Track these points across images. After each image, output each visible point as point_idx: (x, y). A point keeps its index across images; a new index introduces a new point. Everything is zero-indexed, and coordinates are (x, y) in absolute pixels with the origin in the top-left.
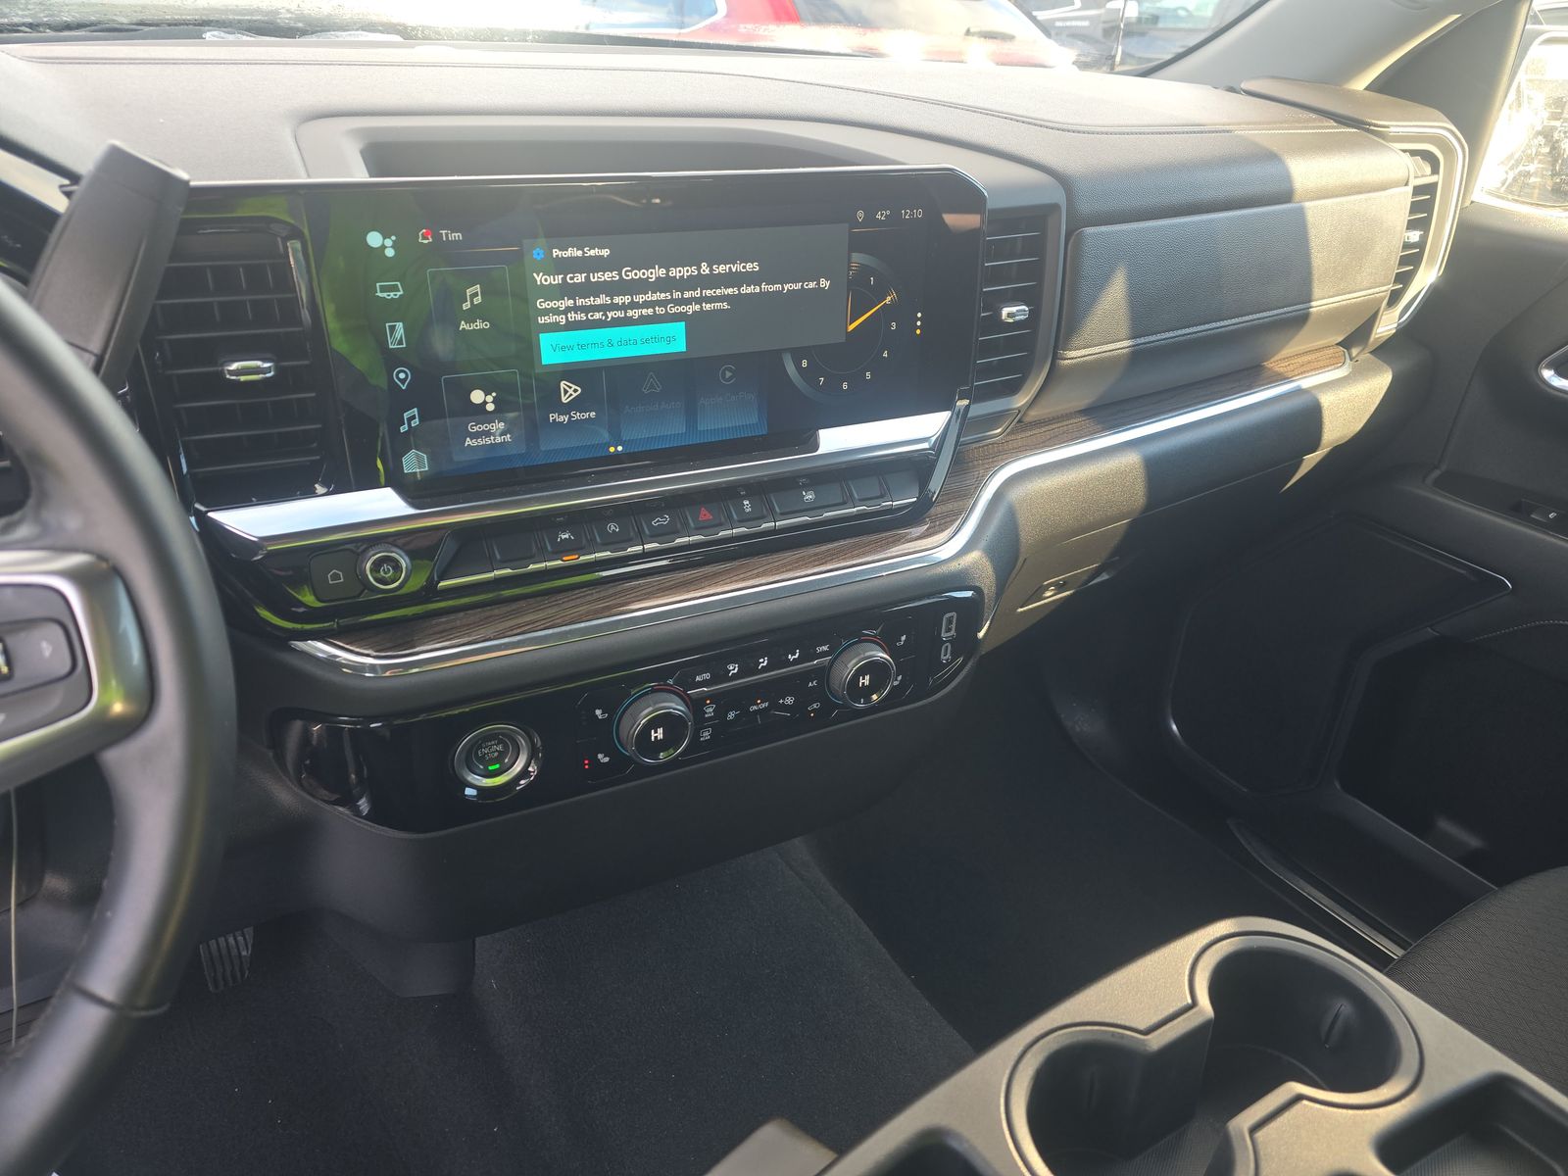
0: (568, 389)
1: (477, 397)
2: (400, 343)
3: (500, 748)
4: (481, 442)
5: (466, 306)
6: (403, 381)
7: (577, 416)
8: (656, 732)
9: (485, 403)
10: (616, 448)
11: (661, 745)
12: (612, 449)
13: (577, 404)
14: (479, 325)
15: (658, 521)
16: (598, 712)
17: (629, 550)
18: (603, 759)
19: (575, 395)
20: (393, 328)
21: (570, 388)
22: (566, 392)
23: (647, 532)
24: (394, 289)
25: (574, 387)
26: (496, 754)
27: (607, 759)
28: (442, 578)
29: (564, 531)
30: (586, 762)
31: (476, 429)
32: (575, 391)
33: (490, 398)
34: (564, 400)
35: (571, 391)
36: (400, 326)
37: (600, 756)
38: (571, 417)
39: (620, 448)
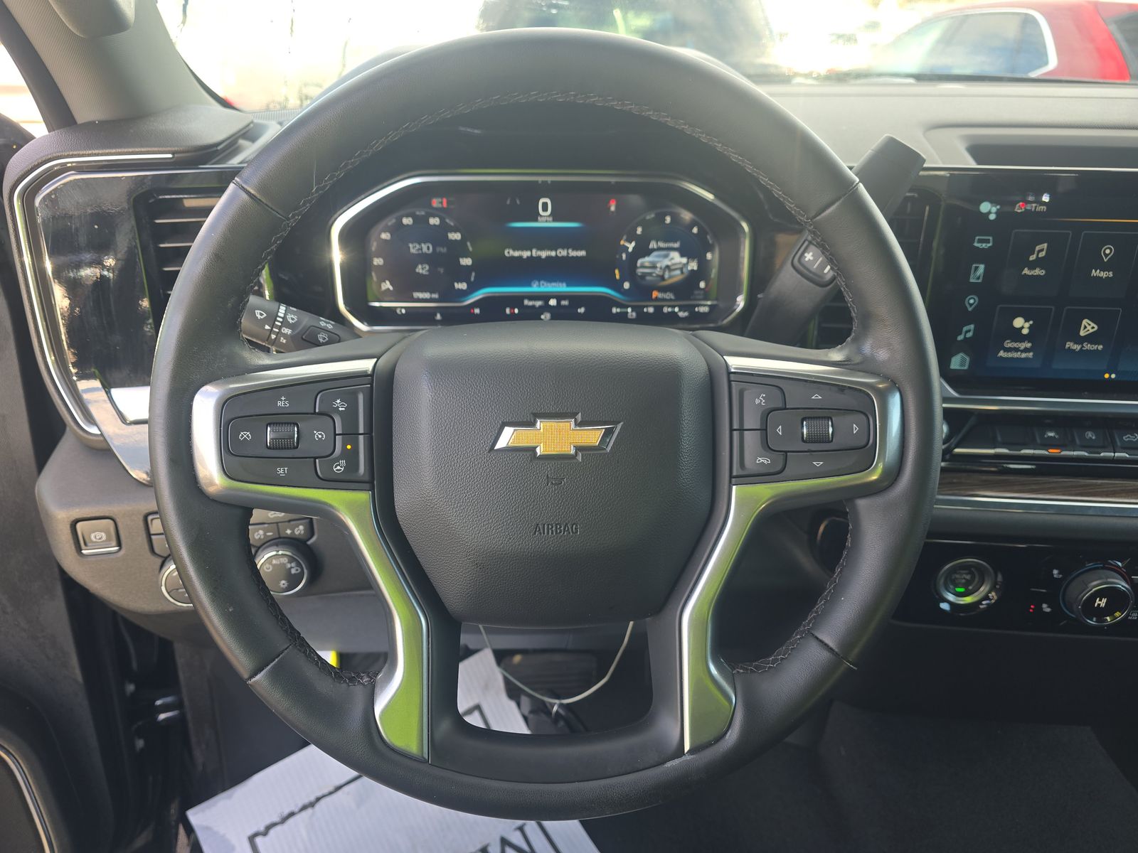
0: (1087, 325)
1: (1018, 322)
2: (978, 278)
3: (968, 577)
4: (1010, 355)
5: (1033, 258)
6: (971, 305)
7: (1088, 346)
8: (1101, 600)
9: (1023, 327)
10: (1110, 375)
11: (1101, 613)
12: (1107, 376)
13: (1091, 338)
14: (1038, 272)
15: (1129, 437)
16: (1055, 572)
17: (1102, 454)
18: (1046, 608)
19: (1091, 331)
20: (976, 268)
21: (1090, 325)
22: (1085, 327)
23: (1119, 444)
24: (988, 241)
25: (1093, 325)
26: (964, 581)
27: (1048, 610)
28: (956, 447)
29: (1051, 431)
30: (1032, 607)
31: (1010, 345)
32: (1093, 328)
33: (1027, 325)
34: (1082, 333)
35: (1089, 328)
36: (982, 267)
37: (1044, 606)
38: (1083, 347)
39: (1113, 376)
